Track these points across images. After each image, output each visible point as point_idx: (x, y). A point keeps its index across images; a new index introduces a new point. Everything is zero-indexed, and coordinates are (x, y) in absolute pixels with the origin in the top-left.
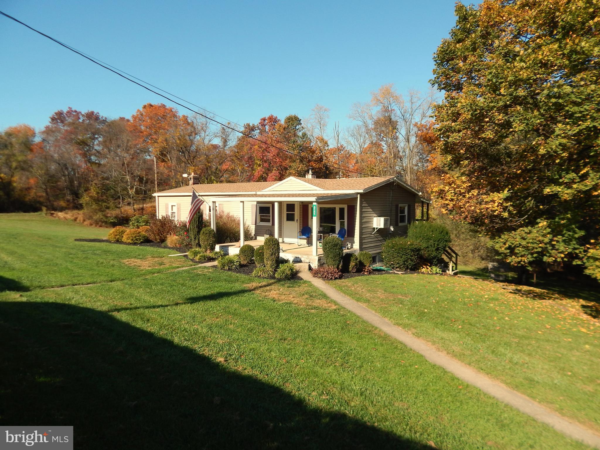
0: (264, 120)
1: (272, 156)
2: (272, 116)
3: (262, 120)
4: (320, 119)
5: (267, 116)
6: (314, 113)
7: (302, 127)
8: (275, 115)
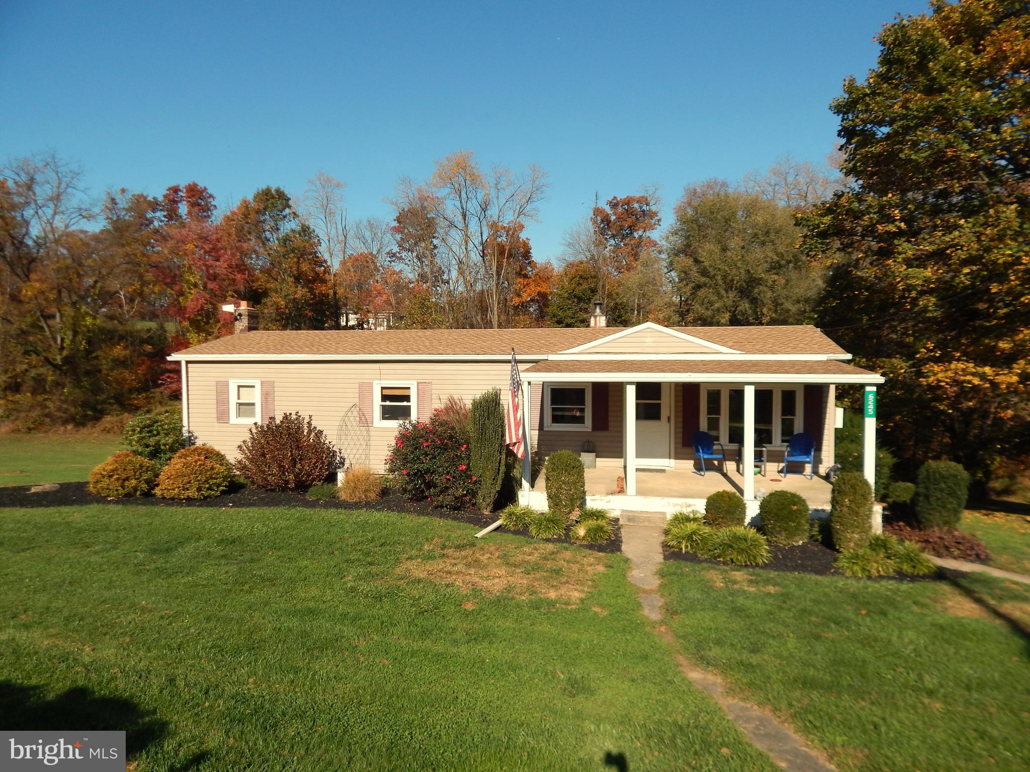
0: (176, 190)
1: (226, 268)
2: (195, 185)
3: (169, 189)
4: (325, 200)
5: (183, 184)
6: (314, 188)
7: (294, 213)
8: (201, 184)
